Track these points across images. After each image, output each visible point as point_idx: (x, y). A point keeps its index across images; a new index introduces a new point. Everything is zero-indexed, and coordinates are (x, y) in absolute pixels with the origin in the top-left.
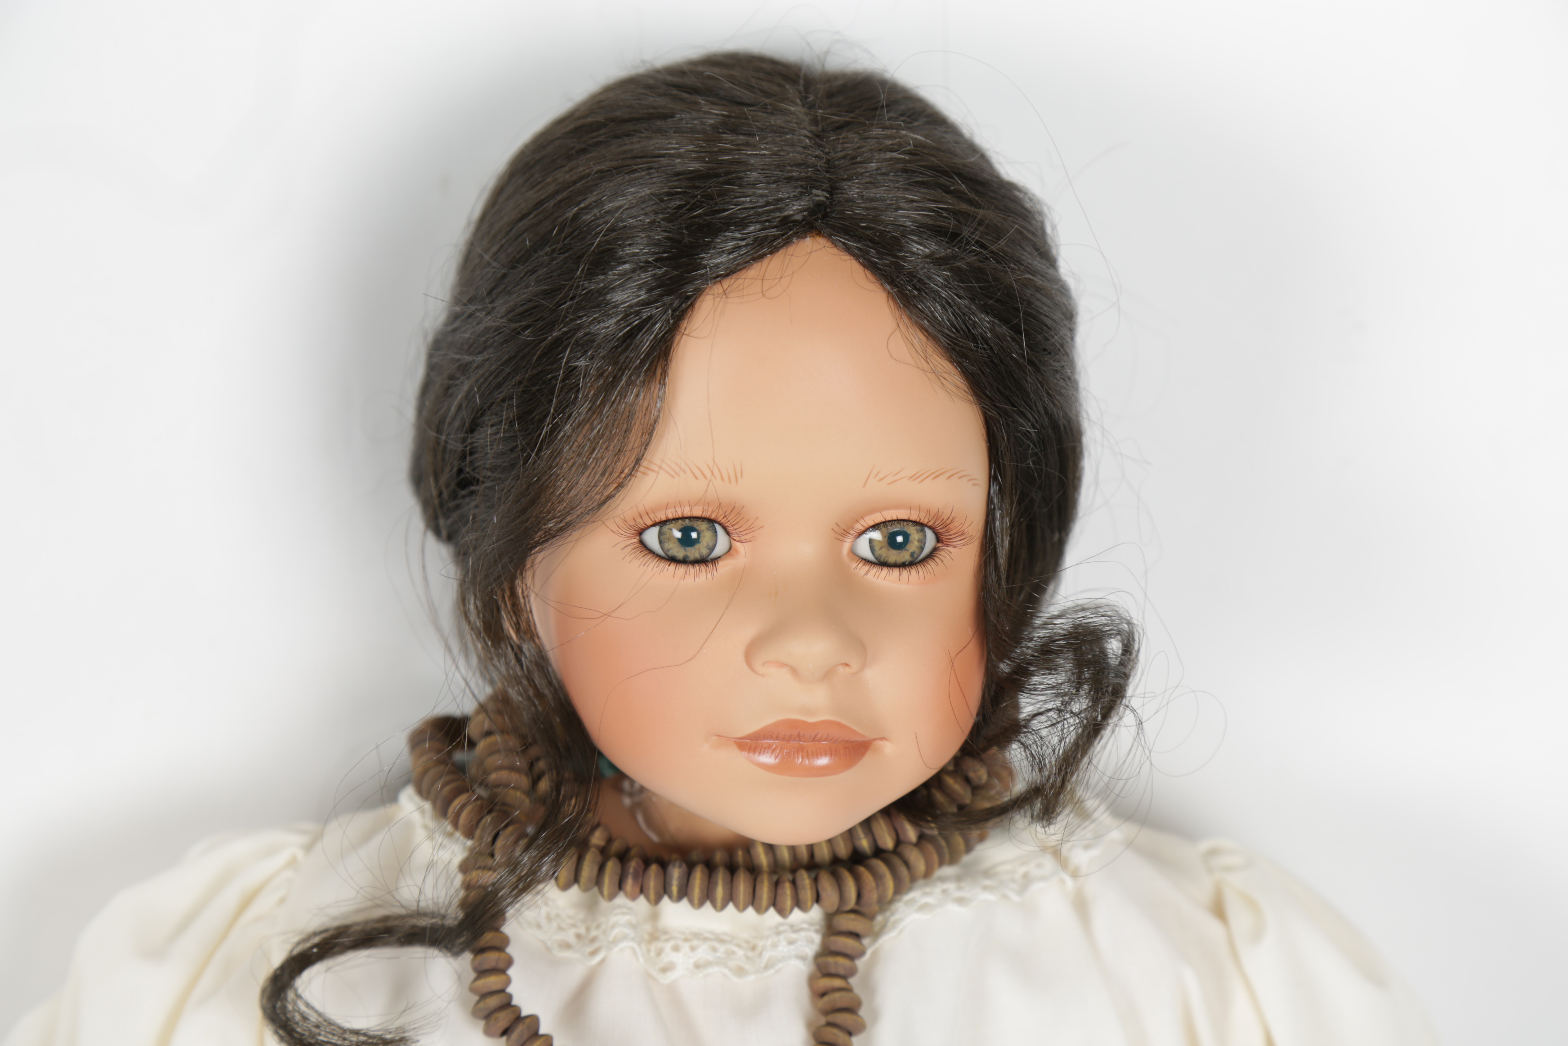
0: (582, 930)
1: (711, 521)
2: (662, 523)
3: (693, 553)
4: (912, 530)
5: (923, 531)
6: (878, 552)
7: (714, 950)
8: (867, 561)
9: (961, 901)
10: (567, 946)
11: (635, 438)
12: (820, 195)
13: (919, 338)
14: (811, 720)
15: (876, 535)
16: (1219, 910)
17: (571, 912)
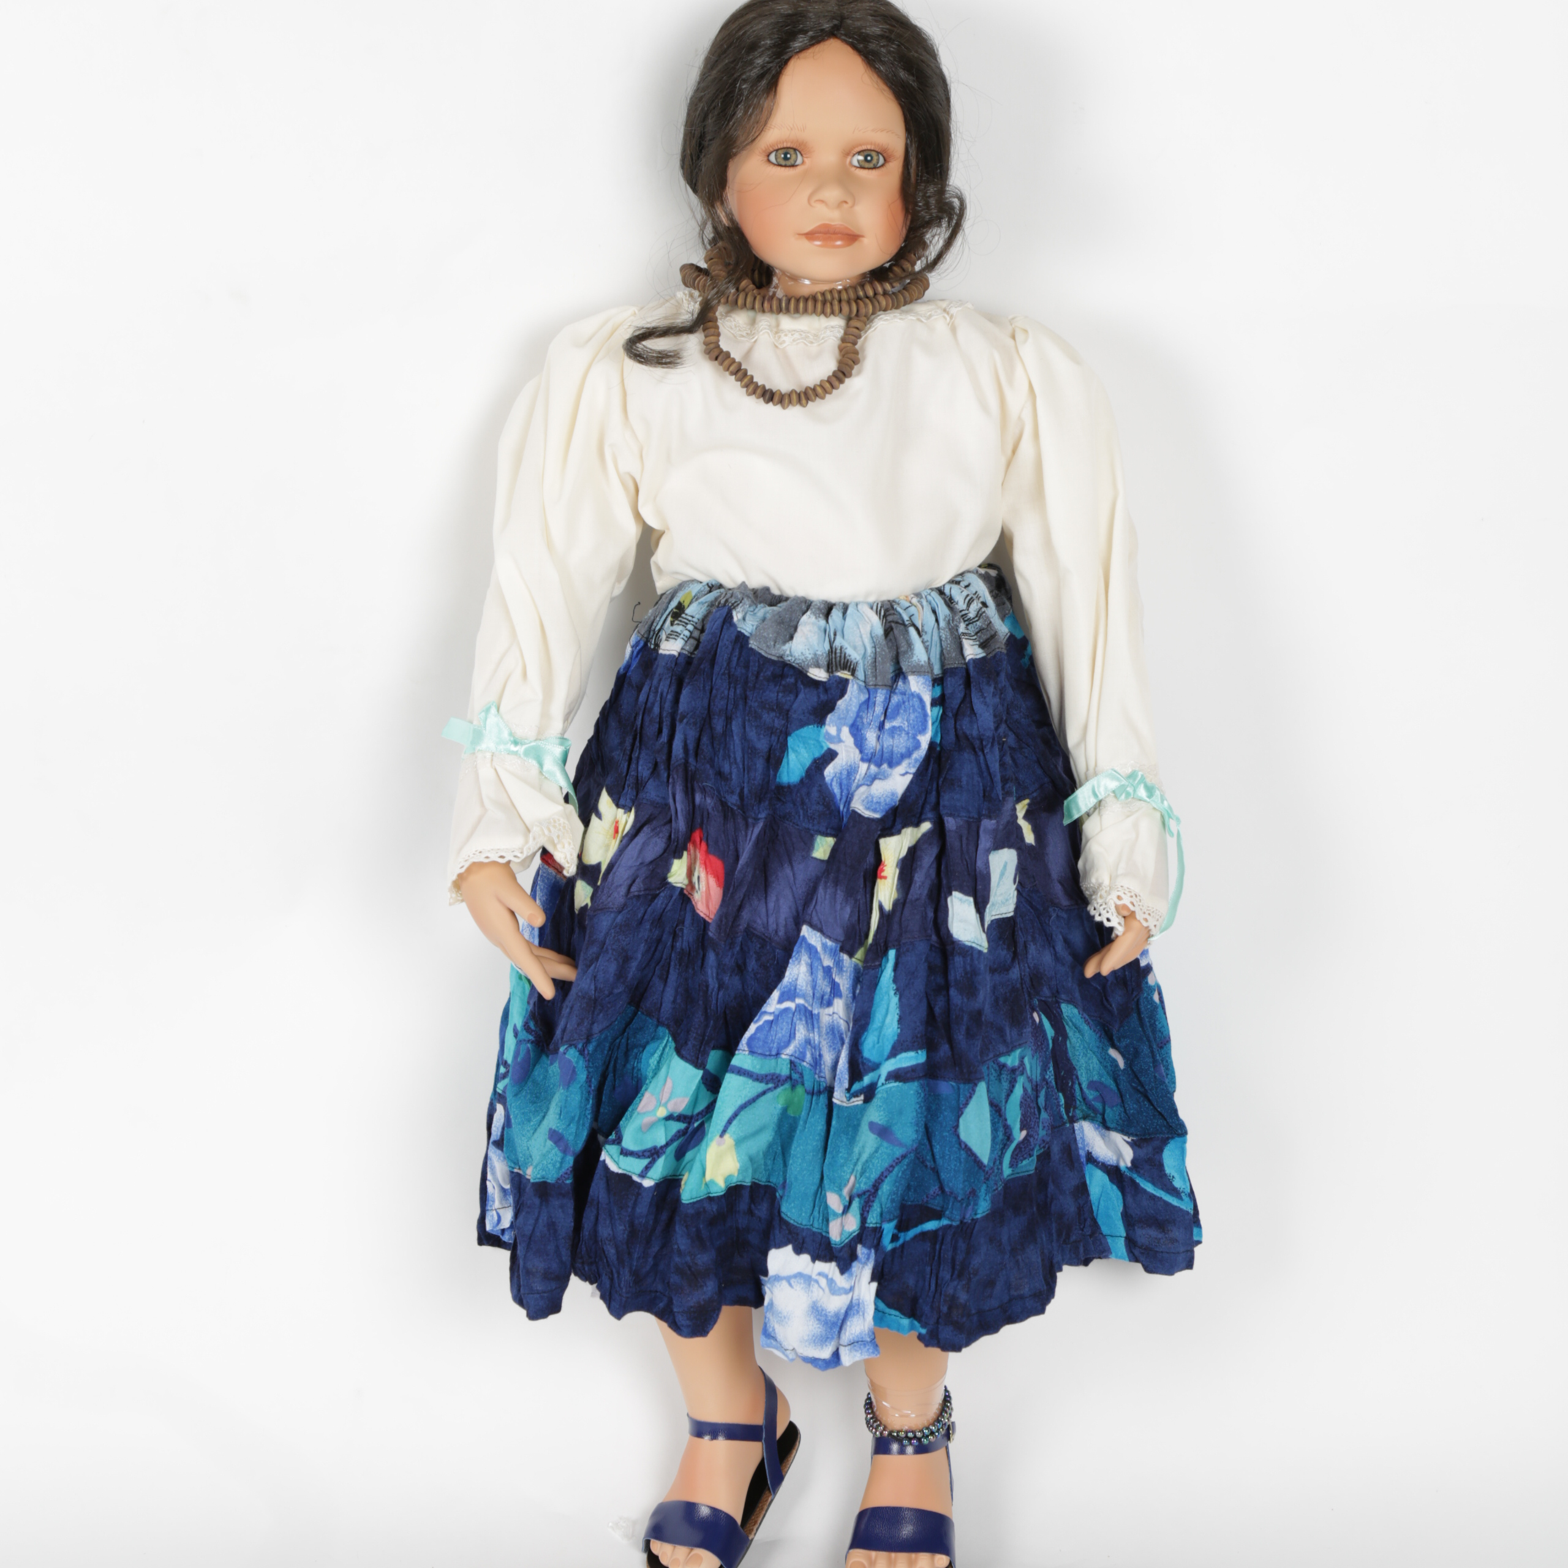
0: (749, 332)
1: (795, 150)
2: (777, 150)
3: (788, 163)
4: (874, 154)
5: (878, 155)
6: (861, 164)
7: (801, 335)
8: (855, 166)
9: (901, 319)
10: (743, 336)
11: (765, 113)
12: (836, 22)
13: (875, 77)
14: (833, 224)
15: (861, 158)
16: (1013, 337)
17: (745, 326)
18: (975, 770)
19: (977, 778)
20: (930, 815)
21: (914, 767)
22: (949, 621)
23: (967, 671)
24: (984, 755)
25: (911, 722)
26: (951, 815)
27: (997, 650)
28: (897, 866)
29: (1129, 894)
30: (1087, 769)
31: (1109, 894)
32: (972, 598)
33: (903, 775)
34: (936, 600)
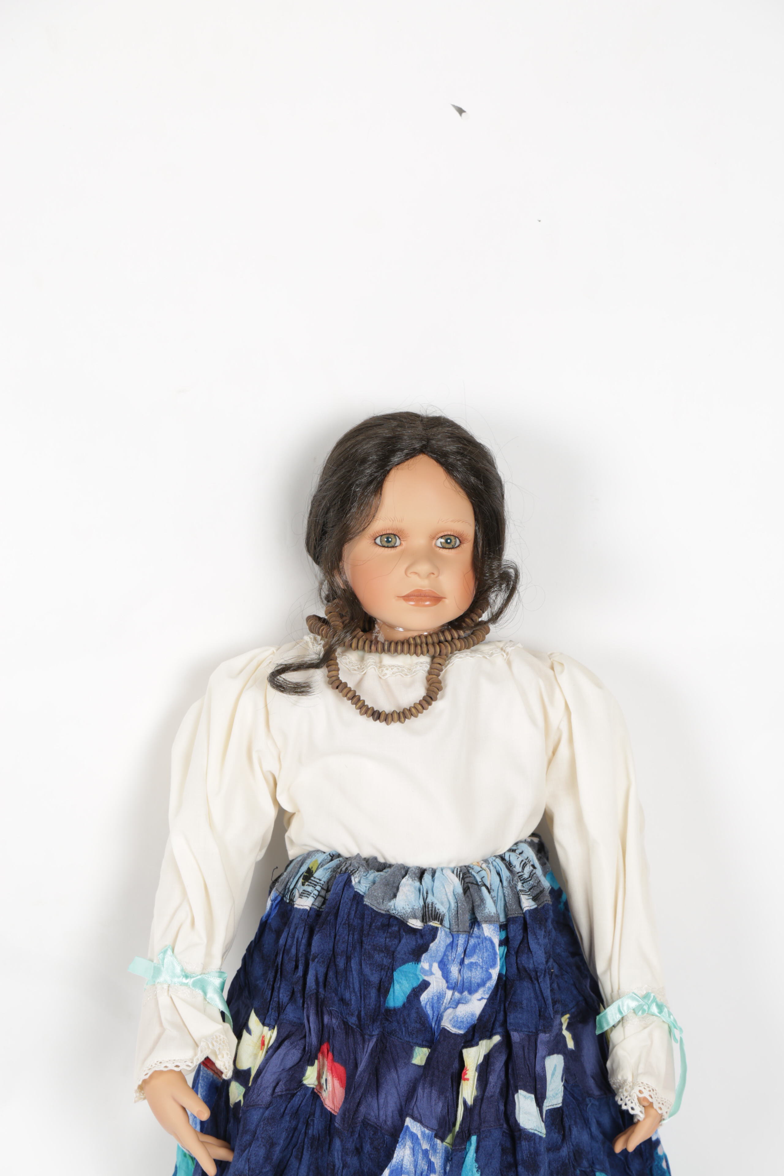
0: (359, 667)
1: (395, 535)
2: (381, 536)
3: (390, 545)
4: (452, 538)
5: (455, 539)
6: (443, 545)
7: (398, 669)
8: (439, 547)
9: (471, 657)
10: (355, 670)
11: (373, 509)
12: (424, 443)
13: (453, 483)
14: (424, 589)
15: (443, 540)
16: (552, 668)
17: (356, 662)
18: (532, 995)
19: (534, 1001)
20: (499, 1030)
21: (487, 993)
22: (510, 880)
23: (524, 918)
24: (539, 984)
25: (485, 959)
26: (516, 1030)
27: (545, 902)
28: (476, 1070)
29: (648, 1089)
30: (612, 991)
31: (633, 1089)
32: (525, 863)
33: (480, 1000)
34: (499, 865)
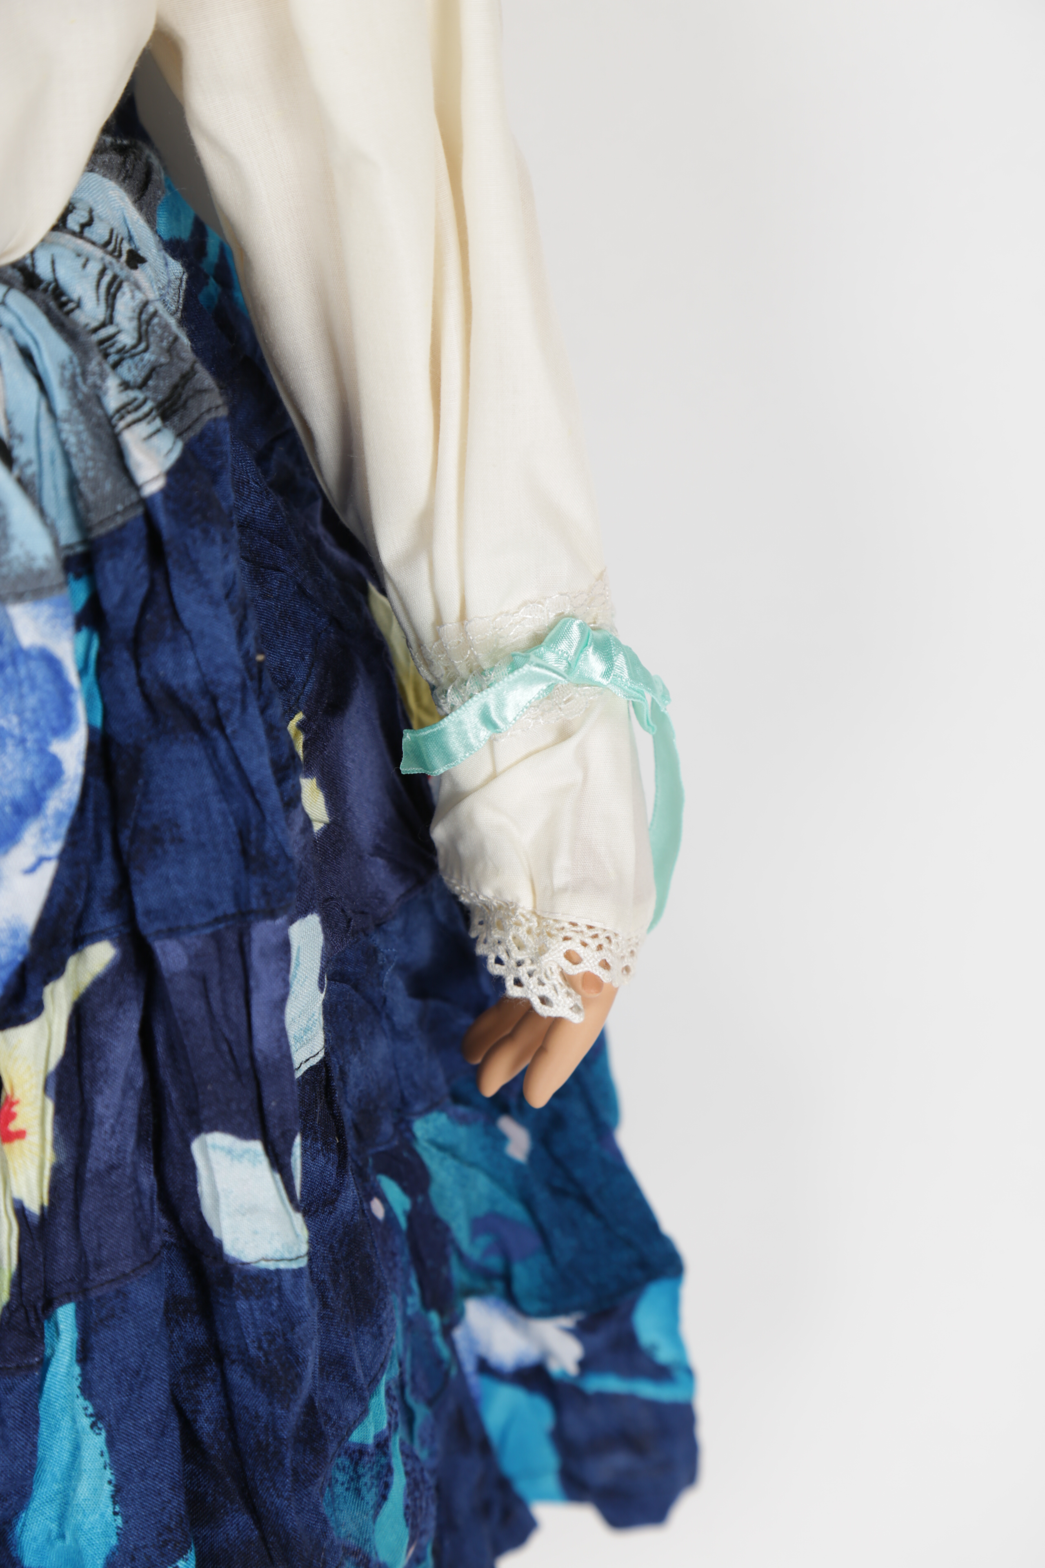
18: (210, 782)
19: (216, 804)
21: (55, 838)
22: (74, 376)
23: (149, 518)
24: (227, 738)
25: (28, 715)
26: (172, 932)
27: (207, 418)
28: (46, 1089)
29: (593, 944)
31: (542, 951)
33: (31, 870)
34: (28, 324)
